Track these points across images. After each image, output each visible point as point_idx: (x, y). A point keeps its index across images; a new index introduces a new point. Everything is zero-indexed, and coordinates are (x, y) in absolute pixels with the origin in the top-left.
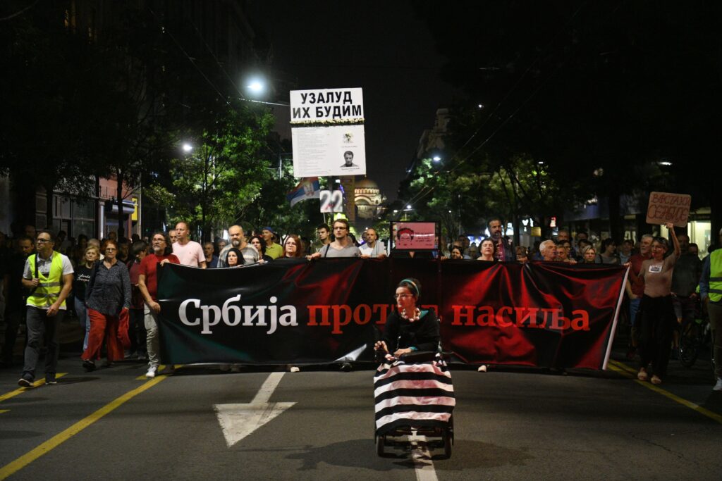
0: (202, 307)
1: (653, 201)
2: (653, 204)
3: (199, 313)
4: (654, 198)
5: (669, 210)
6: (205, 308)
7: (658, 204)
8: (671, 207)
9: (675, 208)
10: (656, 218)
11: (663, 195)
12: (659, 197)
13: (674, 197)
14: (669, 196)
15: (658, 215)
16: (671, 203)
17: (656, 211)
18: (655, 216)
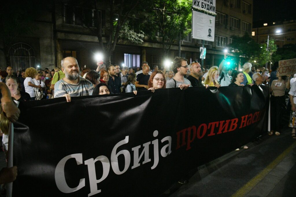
0: (86, 162)
1: (280, 65)
2: (281, 66)
3: (83, 171)
4: (281, 63)
5: (289, 68)
6: (91, 163)
7: (283, 66)
8: (289, 66)
9: (291, 66)
10: (284, 73)
11: (285, 61)
12: (283, 63)
13: (289, 61)
14: (287, 61)
15: (284, 71)
16: (289, 64)
17: (283, 70)
18: (283, 72)
